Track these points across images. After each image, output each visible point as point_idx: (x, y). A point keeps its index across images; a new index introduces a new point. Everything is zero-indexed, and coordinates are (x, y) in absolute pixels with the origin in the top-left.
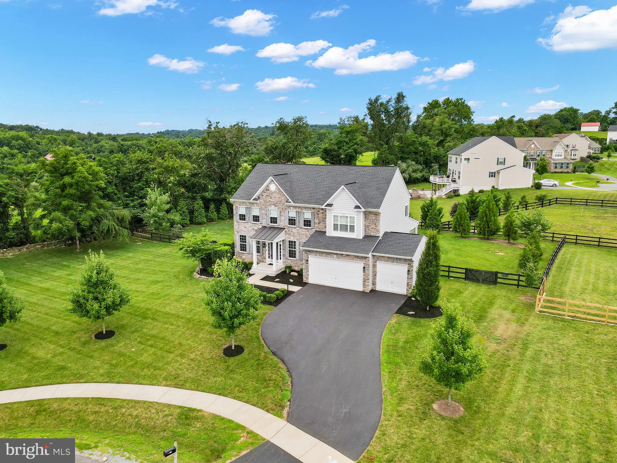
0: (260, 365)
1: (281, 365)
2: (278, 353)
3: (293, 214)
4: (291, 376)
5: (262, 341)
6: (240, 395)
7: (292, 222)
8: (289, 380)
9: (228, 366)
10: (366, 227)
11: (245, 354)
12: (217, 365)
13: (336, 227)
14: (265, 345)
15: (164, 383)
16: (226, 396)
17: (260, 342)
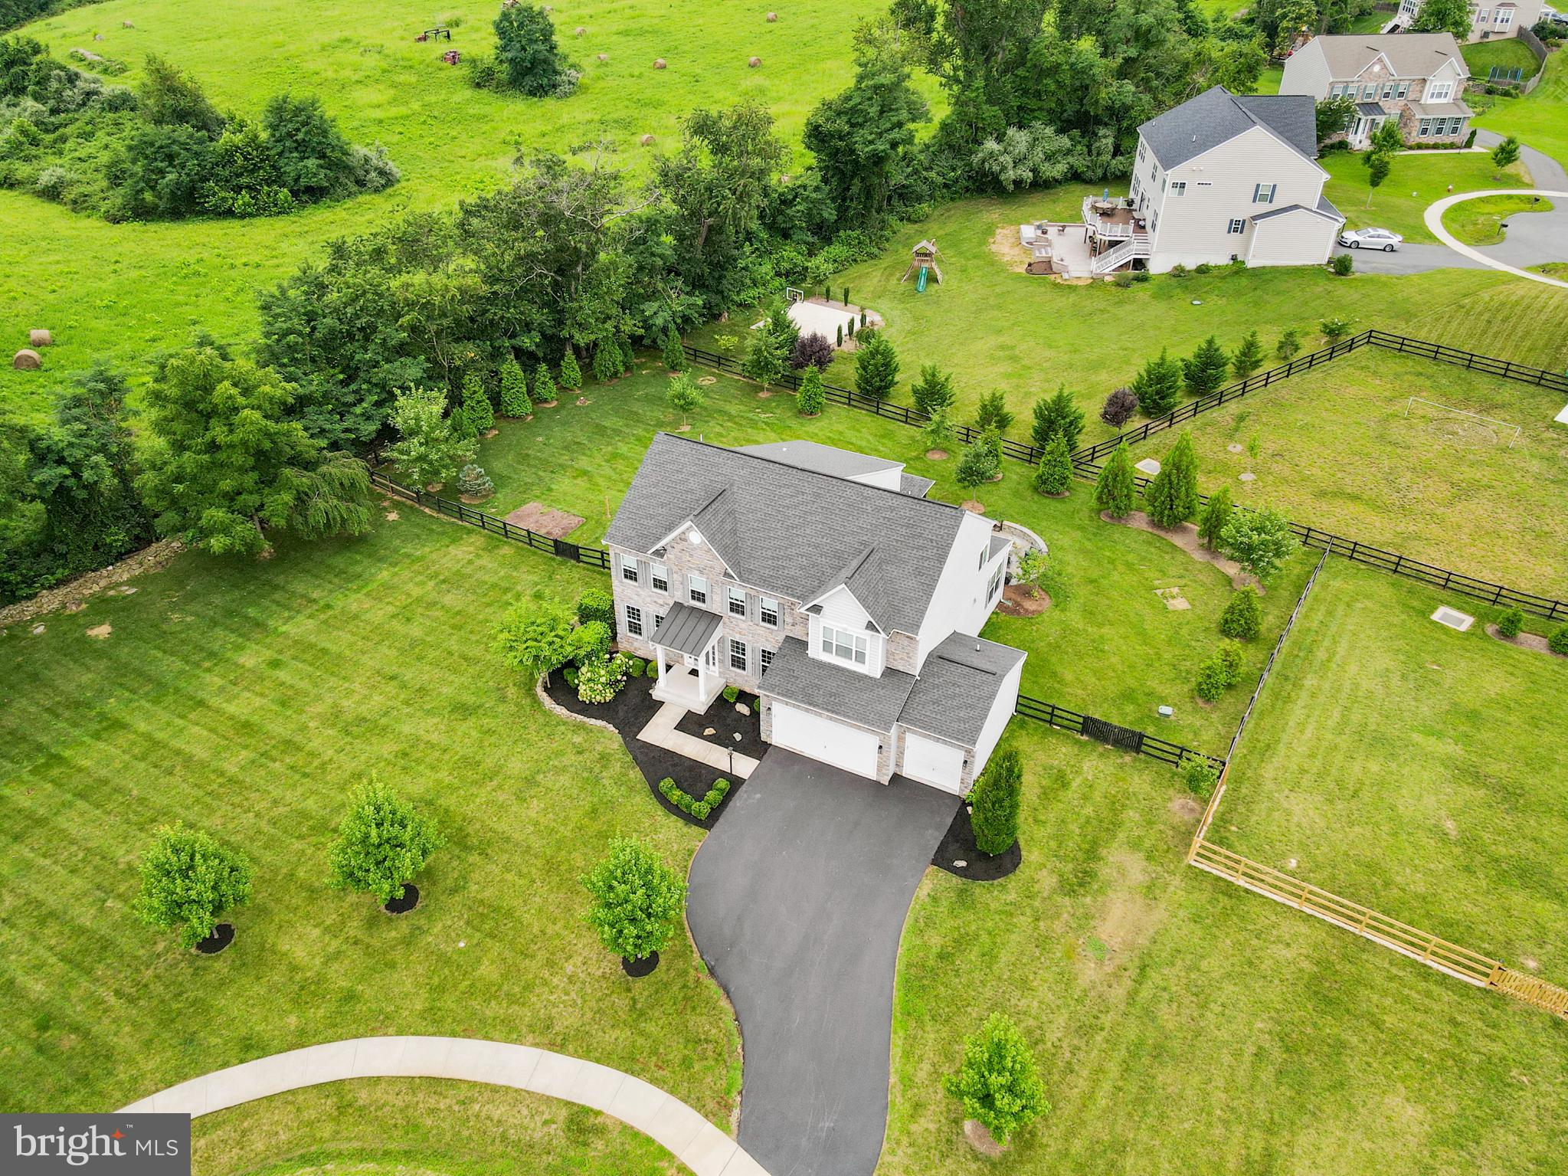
0: (690, 1000)
1: (724, 1003)
2: (719, 971)
3: (739, 593)
4: (741, 1033)
5: (689, 934)
6: (659, 1074)
7: (736, 608)
8: (738, 1041)
9: (634, 1000)
10: (889, 654)
11: (660, 972)
12: (614, 997)
13: (827, 646)
14: (695, 949)
15: (530, 1037)
16: (638, 1076)
17: (685, 938)
